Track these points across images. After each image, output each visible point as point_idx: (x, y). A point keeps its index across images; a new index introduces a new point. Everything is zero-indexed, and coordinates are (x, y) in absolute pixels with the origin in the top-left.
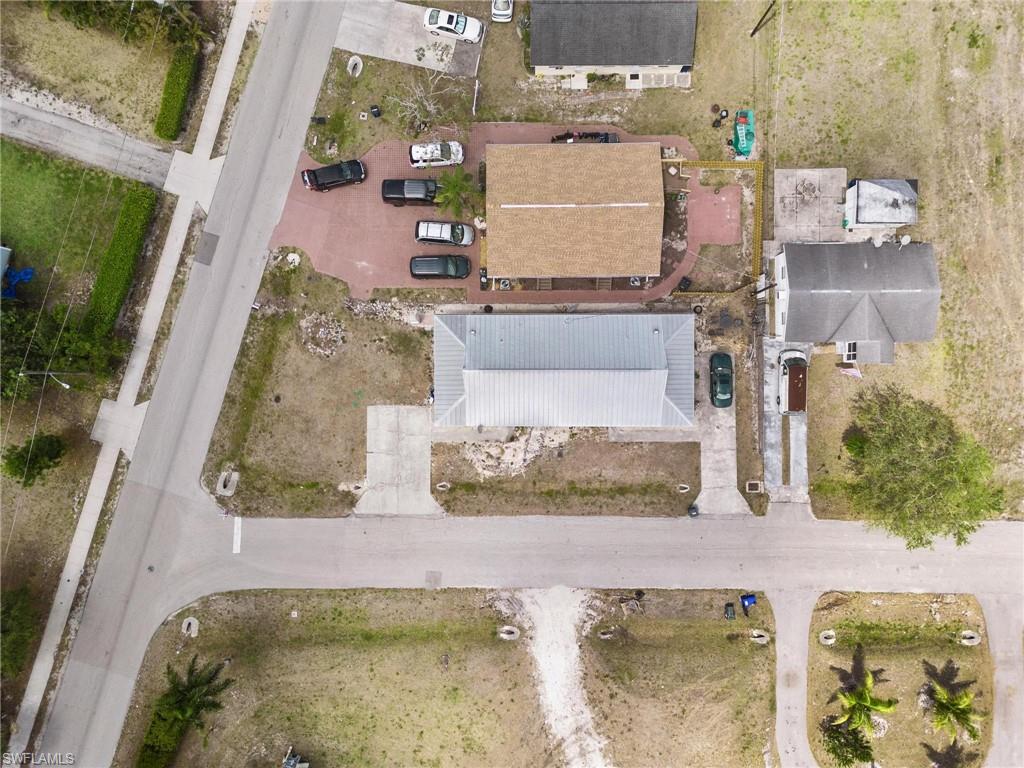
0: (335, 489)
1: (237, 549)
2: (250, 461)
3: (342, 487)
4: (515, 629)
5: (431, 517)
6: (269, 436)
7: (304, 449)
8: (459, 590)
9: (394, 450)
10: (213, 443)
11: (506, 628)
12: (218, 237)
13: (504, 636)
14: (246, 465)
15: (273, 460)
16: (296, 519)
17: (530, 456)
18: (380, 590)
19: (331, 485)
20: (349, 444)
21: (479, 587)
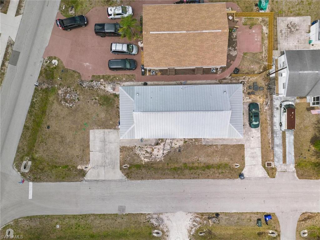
0: (76, 168)
1: (30, 197)
2: (36, 156)
3: (79, 167)
4: (160, 232)
5: (121, 181)
6: (44, 145)
7: (61, 150)
8: (134, 214)
9: (103, 150)
10: (19, 148)
11: (156, 231)
12: (19, 53)
13: (155, 235)
14: (35, 158)
15: (47, 155)
16: (58, 183)
17: (165, 152)
18: (97, 215)
19: (74, 166)
20: (82, 147)
21: (143, 212)
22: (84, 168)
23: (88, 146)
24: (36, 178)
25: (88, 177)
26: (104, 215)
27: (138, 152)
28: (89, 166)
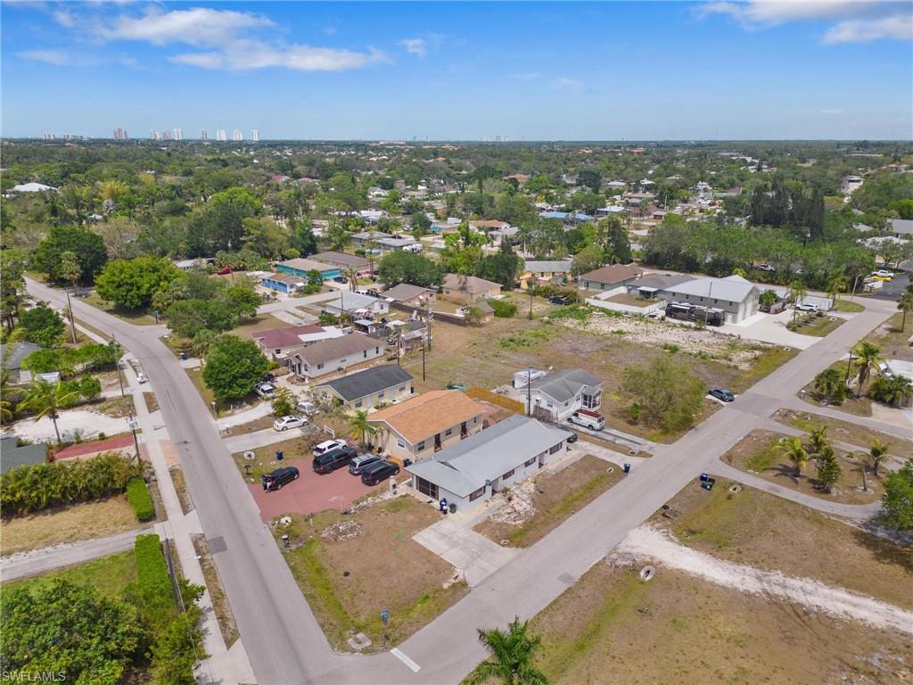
0: (442, 590)
1: (415, 668)
3: (446, 586)
8: (588, 572)
9: (454, 544)
10: (322, 626)
11: (642, 573)
12: (221, 538)
14: (362, 624)
15: (380, 603)
19: (437, 591)
21: (597, 561)
22: (454, 581)
23: (430, 553)
24: (394, 641)
25: (472, 582)
26: (555, 602)
27: (499, 520)
28: (459, 572)
